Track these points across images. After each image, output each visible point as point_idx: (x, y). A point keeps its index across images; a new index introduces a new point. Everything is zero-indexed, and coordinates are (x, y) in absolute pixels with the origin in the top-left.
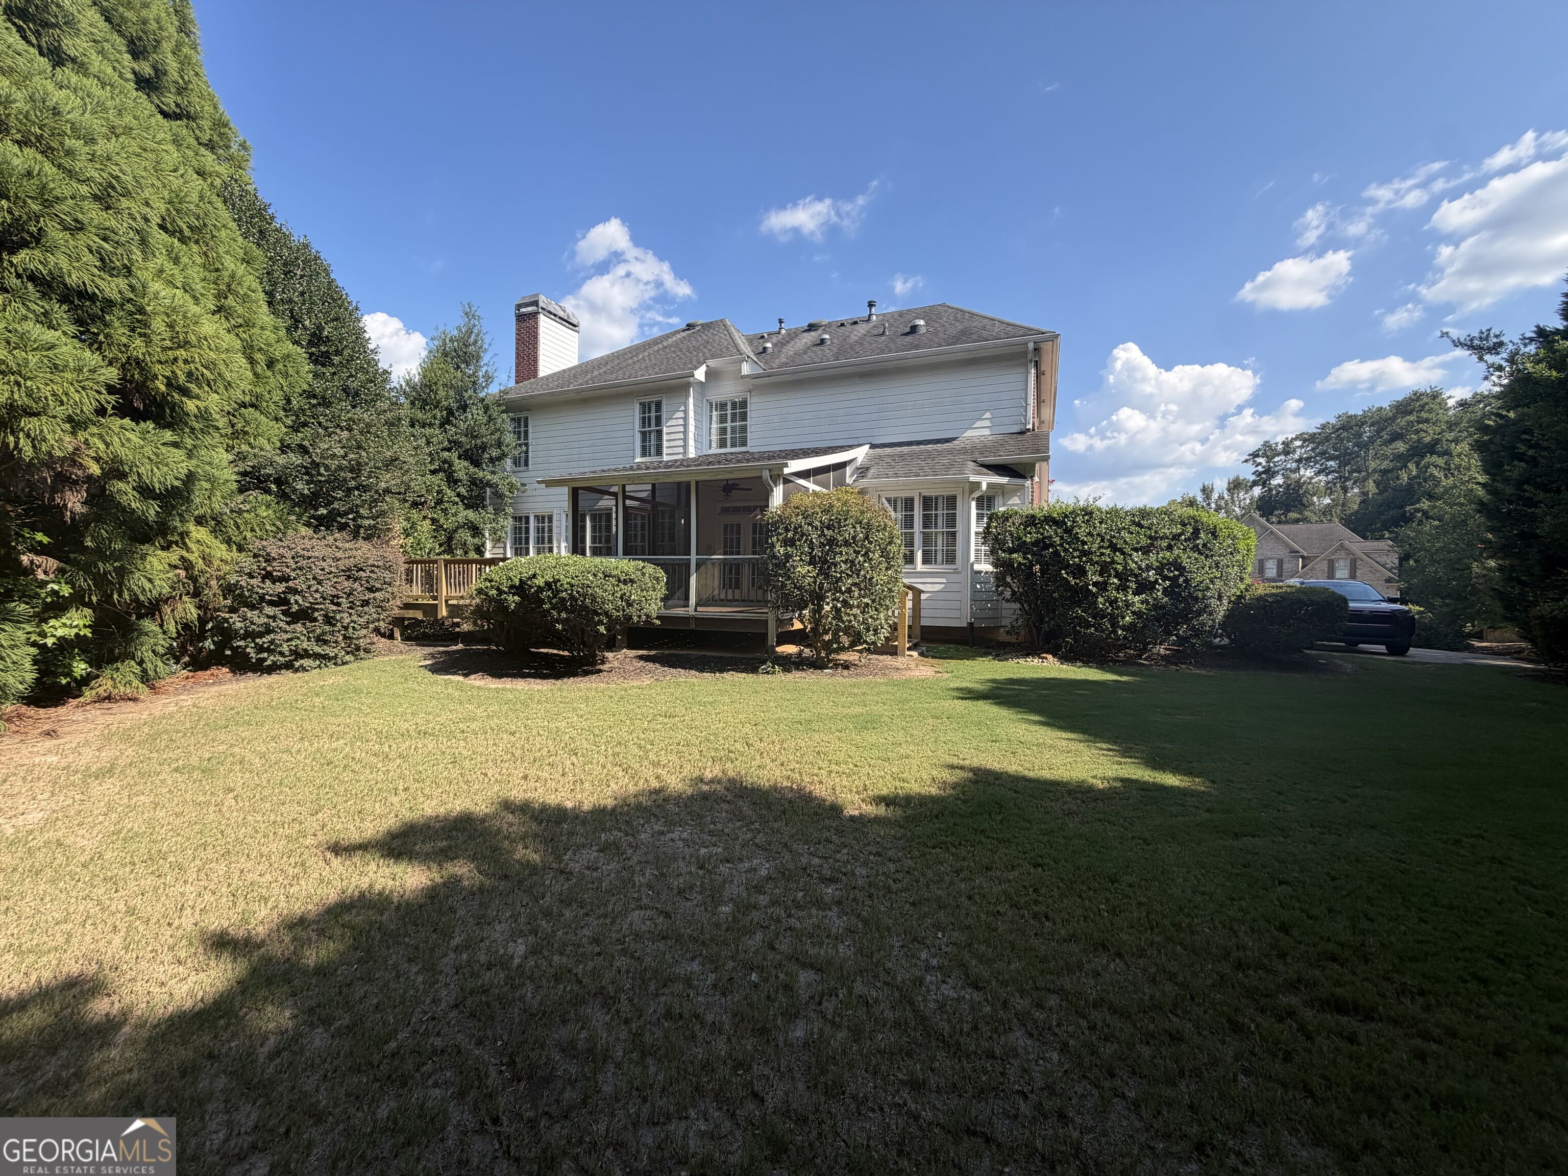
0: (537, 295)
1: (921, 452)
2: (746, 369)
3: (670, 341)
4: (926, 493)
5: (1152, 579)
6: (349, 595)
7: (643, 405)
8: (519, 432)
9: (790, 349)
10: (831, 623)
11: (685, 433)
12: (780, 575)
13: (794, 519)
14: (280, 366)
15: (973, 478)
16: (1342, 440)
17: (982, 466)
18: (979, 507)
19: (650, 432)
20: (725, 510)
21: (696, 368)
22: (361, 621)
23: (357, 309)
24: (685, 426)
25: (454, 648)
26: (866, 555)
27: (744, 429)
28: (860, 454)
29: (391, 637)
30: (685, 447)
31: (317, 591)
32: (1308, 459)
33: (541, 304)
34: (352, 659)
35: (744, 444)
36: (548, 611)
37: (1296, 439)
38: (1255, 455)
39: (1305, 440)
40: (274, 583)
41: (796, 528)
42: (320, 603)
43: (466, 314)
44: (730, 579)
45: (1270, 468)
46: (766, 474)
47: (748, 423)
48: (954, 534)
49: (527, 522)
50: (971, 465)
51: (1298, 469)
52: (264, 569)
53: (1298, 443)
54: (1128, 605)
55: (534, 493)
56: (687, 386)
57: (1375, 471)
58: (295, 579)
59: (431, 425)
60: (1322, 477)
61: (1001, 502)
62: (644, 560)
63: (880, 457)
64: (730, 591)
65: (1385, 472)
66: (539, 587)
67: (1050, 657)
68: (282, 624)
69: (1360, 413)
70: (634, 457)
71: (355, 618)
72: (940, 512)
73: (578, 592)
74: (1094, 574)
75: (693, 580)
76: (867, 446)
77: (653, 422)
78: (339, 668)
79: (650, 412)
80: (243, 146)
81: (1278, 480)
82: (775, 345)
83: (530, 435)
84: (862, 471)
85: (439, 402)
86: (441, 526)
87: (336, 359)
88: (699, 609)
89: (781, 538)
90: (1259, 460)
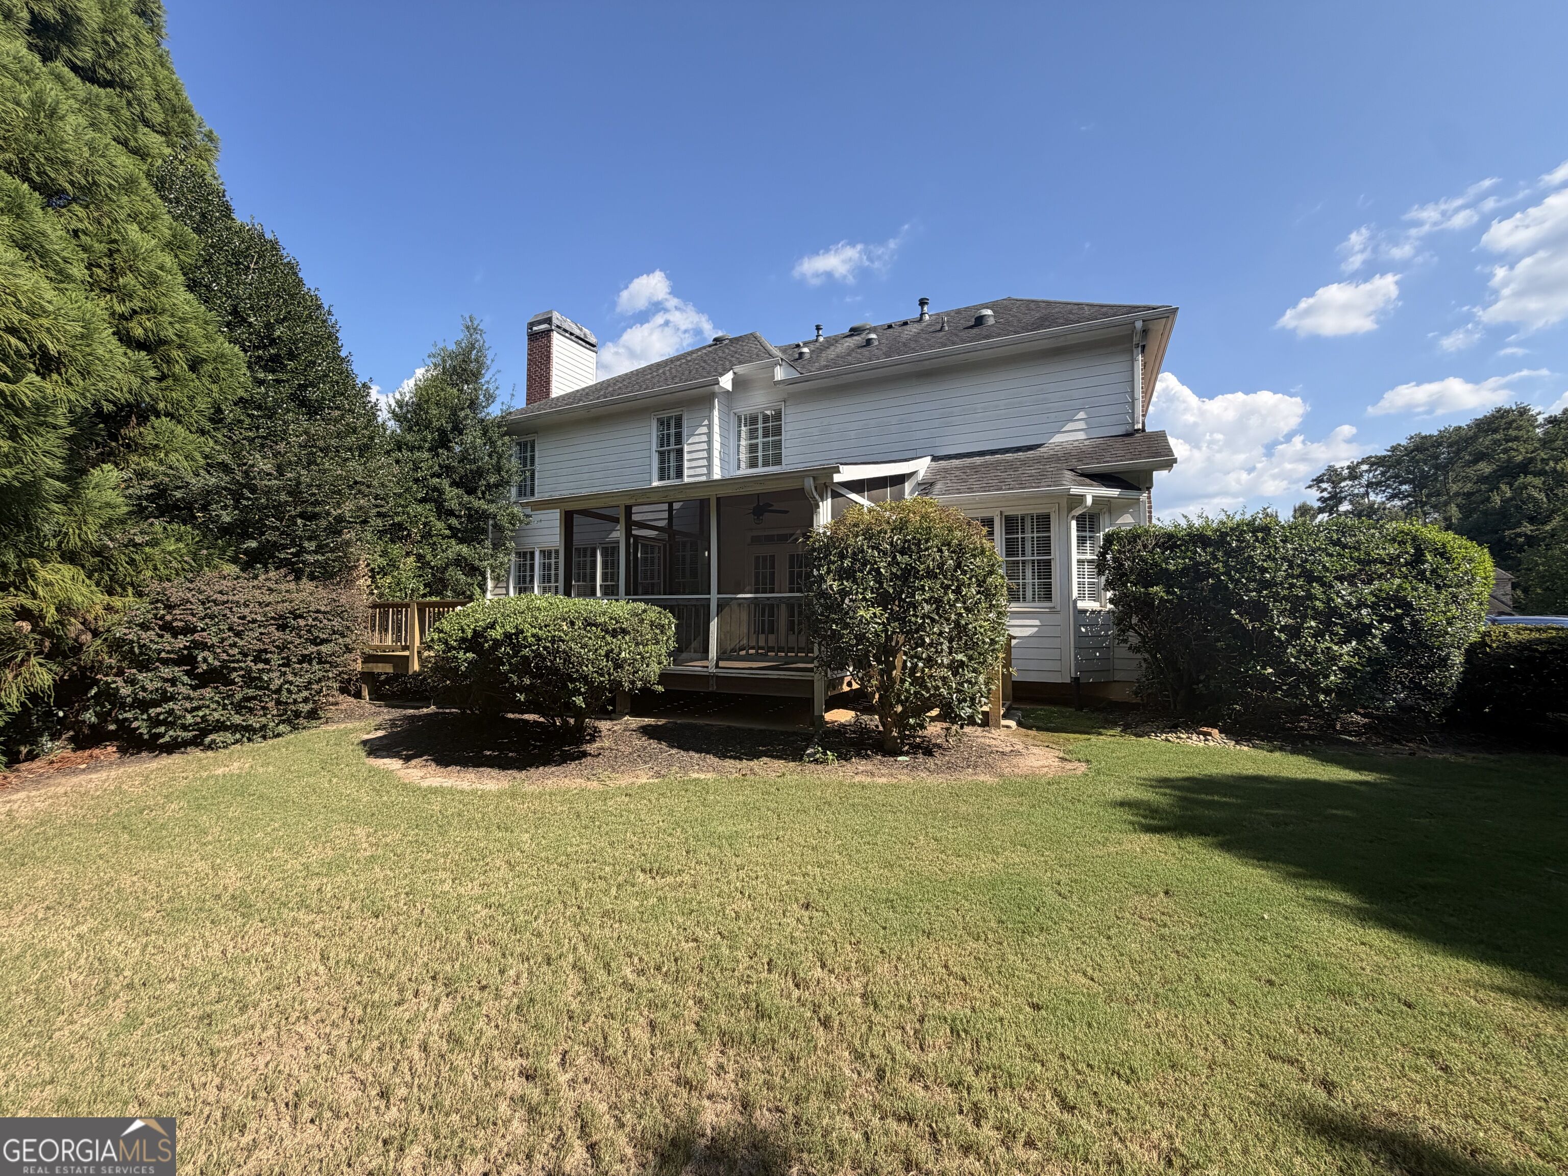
0: (551, 312)
1: (999, 462)
2: (780, 374)
3: (694, 356)
4: (1009, 512)
5: (1367, 621)
6: (281, 649)
7: (661, 422)
8: (525, 458)
9: (832, 353)
10: (907, 691)
11: (709, 450)
12: (834, 621)
13: (851, 541)
14: (209, 367)
15: (1075, 490)
16: (1418, 462)
17: (1082, 475)
18: (1080, 528)
19: (669, 451)
20: (756, 540)
21: (721, 375)
22: (299, 681)
23: (329, 313)
24: (710, 442)
25: (425, 710)
26: (957, 591)
27: (778, 445)
28: (922, 466)
29: (358, 695)
30: (709, 467)
31: (234, 645)
32: (1379, 484)
33: (555, 321)
34: (289, 728)
35: (778, 461)
36: (505, 674)
37: (1363, 462)
38: (1319, 480)
39: (1372, 464)
40: (175, 636)
41: (854, 554)
42: (238, 661)
43: (468, 328)
44: (763, 621)
45: (1336, 494)
46: (809, 483)
47: (783, 437)
48: (1048, 563)
49: (532, 558)
50: (1068, 474)
51: (1367, 494)
52: (162, 618)
53: (1365, 467)
54: (1333, 658)
55: (543, 524)
56: (710, 397)
57: (1457, 494)
58: (203, 630)
59: (420, 448)
60: (1397, 503)
61: (1107, 522)
62: (646, 602)
63: (946, 470)
64: (762, 637)
65: (1469, 495)
66: (495, 641)
67: (1215, 732)
68: (184, 690)
69: (1436, 433)
70: (650, 481)
71: (290, 677)
72: (1028, 535)
73: (545, 648)
74: (1282, 613)
75: (714, 625)
76: (929, 458)
77: (672, 440)
78: (270, 742)
79: (668, 429)
80: (209, 136)
81: (1345, 507)
82: (812, 352)
83: (537, 460)
84: (926, 487)
85: (431, 422)
86: (428, 563)
87: (291, 365)
88: (721, 664)
89: (833, 567)
90: (1324, 485)
